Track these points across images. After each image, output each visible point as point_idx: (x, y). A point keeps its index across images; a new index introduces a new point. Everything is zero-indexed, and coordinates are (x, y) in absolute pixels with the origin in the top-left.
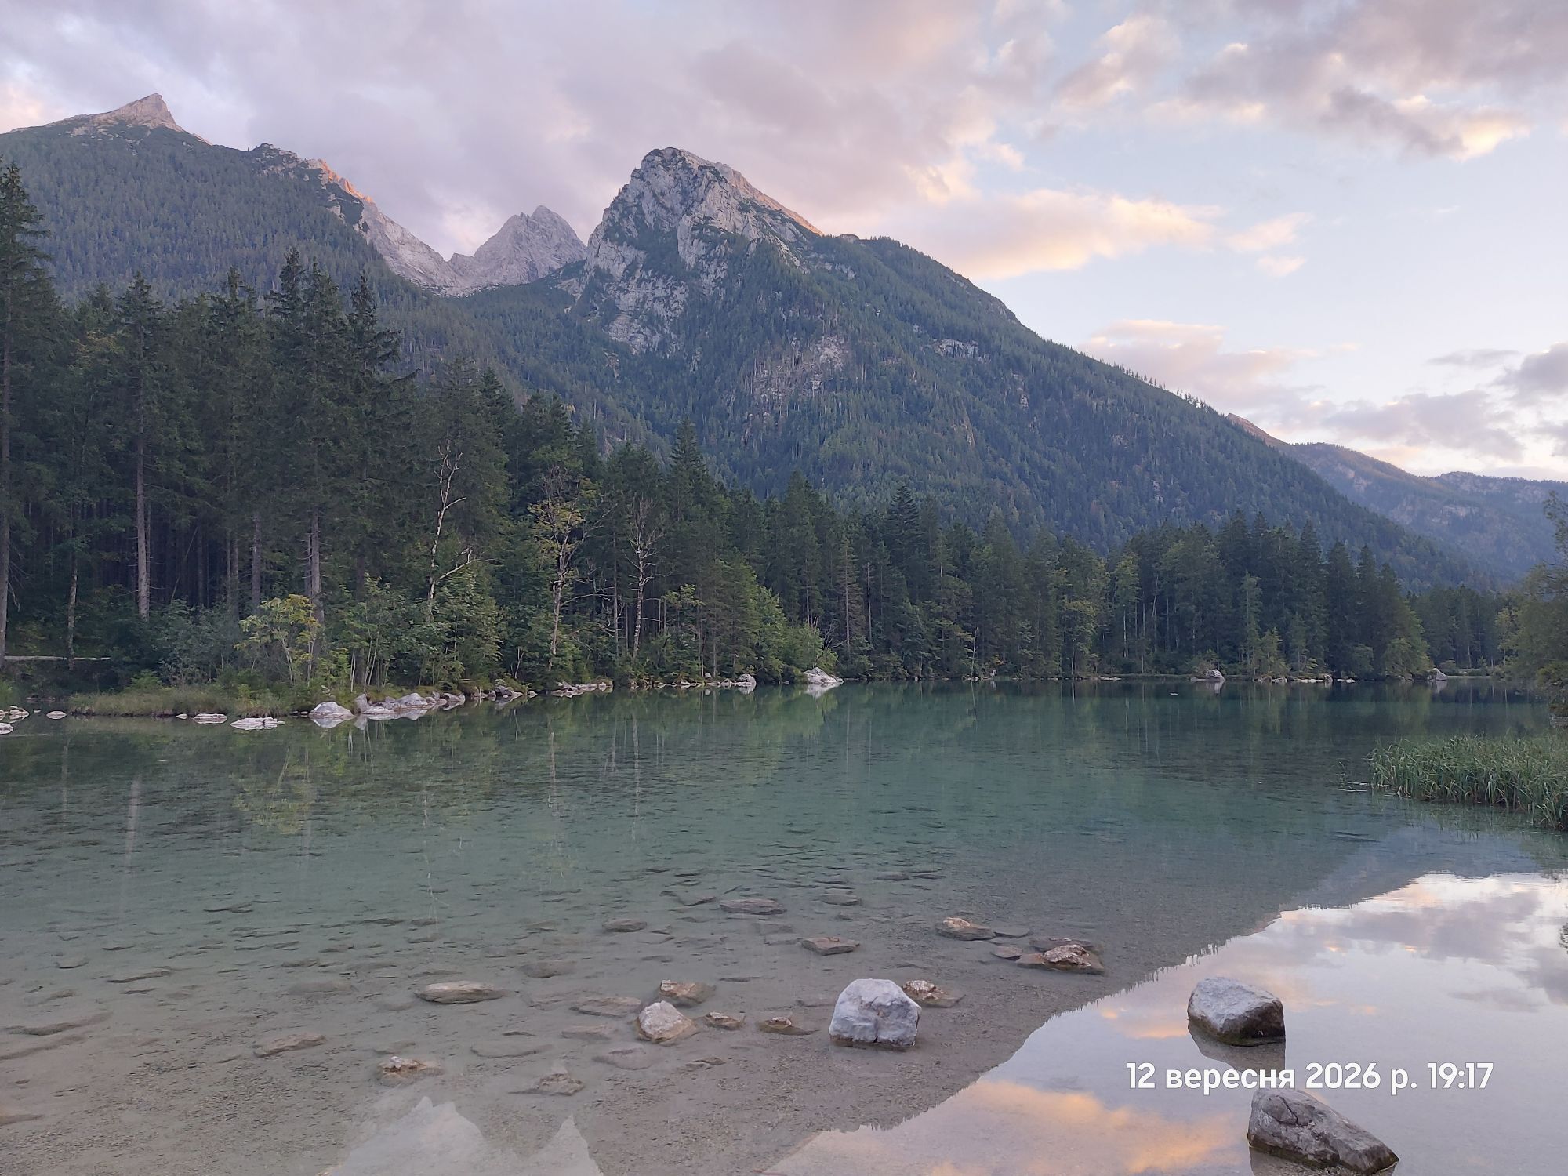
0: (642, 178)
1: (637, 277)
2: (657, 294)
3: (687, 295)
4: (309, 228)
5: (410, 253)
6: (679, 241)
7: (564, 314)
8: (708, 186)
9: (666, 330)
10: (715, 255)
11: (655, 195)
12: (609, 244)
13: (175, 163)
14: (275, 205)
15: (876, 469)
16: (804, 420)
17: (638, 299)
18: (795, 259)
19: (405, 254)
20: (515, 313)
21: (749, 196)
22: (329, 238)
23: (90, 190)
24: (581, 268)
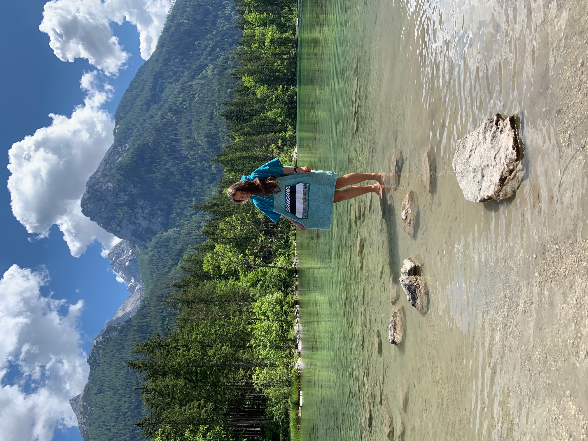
4: (120, 345)
5: (128, 308)
6: (119, 203)
7: (151, 249)
8: (95, 190)
9: (155, 208)
10: (124, 188)
11: (101, 212)
12: (121, 230)
13: (96, 394)
14: (111, 358)
15: (212, 123)
16: (191, 153)
17: (143, 219)
18: (124, 155)
19: (128, 309)
20: (150, 268)
21: (99, 174)
22: (123, 338)
23: (108, 424)
24: (131, 241)
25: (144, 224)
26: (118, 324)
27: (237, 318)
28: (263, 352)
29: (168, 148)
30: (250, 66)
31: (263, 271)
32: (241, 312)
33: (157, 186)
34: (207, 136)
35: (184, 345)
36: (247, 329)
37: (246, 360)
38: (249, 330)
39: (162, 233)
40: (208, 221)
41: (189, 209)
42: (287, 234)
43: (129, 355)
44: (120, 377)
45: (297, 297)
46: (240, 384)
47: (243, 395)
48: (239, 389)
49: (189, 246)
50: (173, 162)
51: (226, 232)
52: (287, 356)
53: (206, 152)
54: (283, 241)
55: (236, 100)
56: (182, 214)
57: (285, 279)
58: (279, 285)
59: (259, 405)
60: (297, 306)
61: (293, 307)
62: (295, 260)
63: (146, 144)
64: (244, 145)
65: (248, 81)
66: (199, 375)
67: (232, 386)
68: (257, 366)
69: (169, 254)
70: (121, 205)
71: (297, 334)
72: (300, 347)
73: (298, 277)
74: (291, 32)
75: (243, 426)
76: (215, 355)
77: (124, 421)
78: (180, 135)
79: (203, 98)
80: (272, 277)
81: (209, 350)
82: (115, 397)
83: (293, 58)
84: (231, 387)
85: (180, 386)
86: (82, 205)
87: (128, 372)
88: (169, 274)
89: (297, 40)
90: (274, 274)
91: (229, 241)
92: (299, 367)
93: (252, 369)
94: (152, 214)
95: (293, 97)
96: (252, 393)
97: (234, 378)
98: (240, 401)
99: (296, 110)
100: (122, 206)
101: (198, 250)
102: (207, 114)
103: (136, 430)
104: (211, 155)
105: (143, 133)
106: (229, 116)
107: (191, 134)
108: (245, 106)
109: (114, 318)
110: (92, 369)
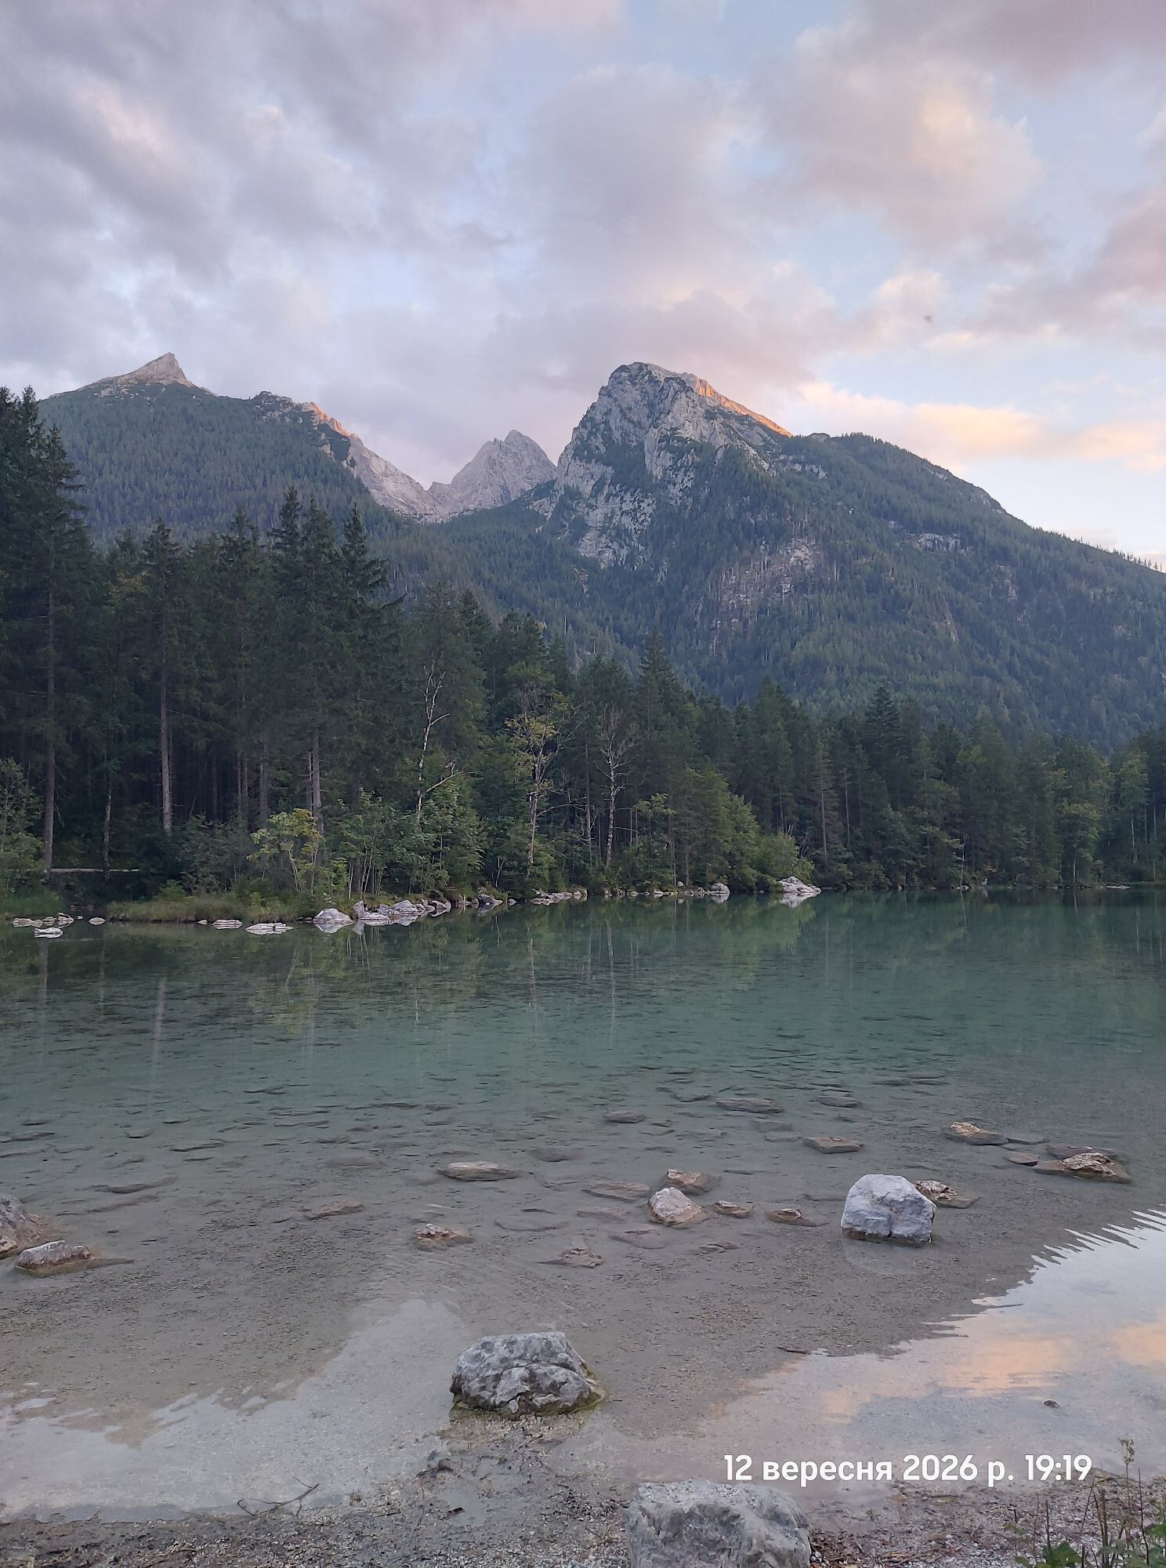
0: (609, 395)
1: (605, 493)
2: (625, 508)
3: (654, 507)
4: (302, 467)
5: (393, 484)
6: (646, 454)
8: (675, 397)
9: (635, 543)
10: (682, 465)
11: (622, 411)
12: (579, 462)
14: (272, 448)
18: (763, 462)
19: (389, 486)
20: (490, 536)
21: (715, 403)
22: (320, 475)
34: (817, 662)
44: (227, 471)
77: (123, 483)
82: (180, 459)
86: (637, 366)
110: (246, 403)
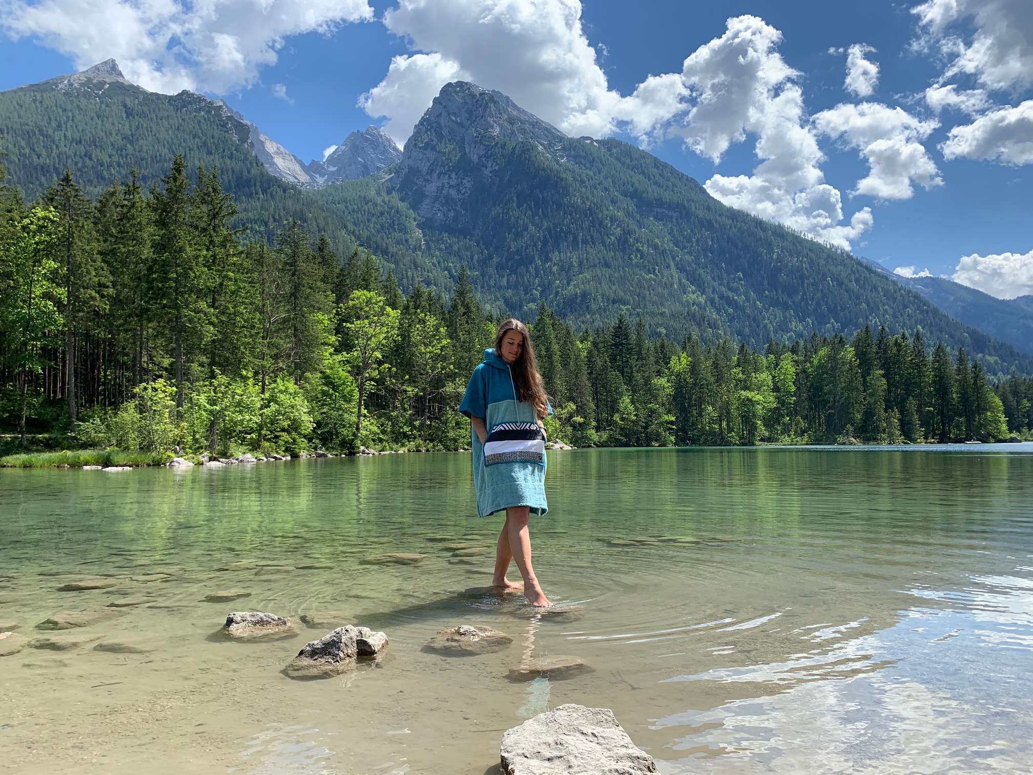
0: (440, 103)
1: (437, 172)
2: (452, 183)
3: (472, 183)
4: (214, 147)
5: (282, 160)
6: (466, 146)
7: (387, 200)
8: (486, 106)
9: (458, 208)
10: (492, 154)
11: (449, 114)
12: (418, 149)
13: (125, 106)
14: (191, 132)
15: (607, 302)
16: (555, 268)
17: (438, 187)
18: (548, 155)
19: (279, 161)
20: (354, 199)
21: (515, 113)
22: (227, 153)
23: (69, 126)
24: (399, 167)
25: (431, 188)
26: (252, 145)
27: (265, 350)
28: (203, 399)
29: (561, 229)
30: (706, 365)
31: (352, 396)
32: (276, 357)
33: (496, 211)
34: (584, 295)
35: (215, 258)
36: (245, 369)
37: (188, 369)
38: (244, 373)
39: (415, 220)
40: (440, 298)
41: (458, 266)
42: (420, 436)
43: (197, 162)
44: (156, 147)
45: (304, 457)
46: (145, 359)
47: (124, 366)
48: (135, 358)
49: (393, 266)
50: (539, 239)
51: (420, 329)
52: (197, 443)
53: (557, 293)
54: (406, 429)
55: (648, 343)
56: (450, 254)
57: (337, 434)
58: (327, 424)
59: (104, 395)
60: (289, 458)
61: (286, 450)
62: (372, 451)
63: (568, 192)
64: (572, 357)
65: (680, 362)
66: (160, 285)
67: (142, 343)
68: (177, 388)
69: (378, 231)
70: (462, 149)
71: (237, 459)
72: (214, 464)
73: (341, 458)
74: (767, 434)
75: (64, 366)
76: (198, 312)
77: (75, 154)
78: (584, 248)
79: (648, 287)
80: (341, 412)
81: (207, 303)
82: (119, 138)
83: (722, 438)
84: (138, 343)
85: (141, 253)
86: (460, 84)
87: (165, 160)
88: (344, 231)
89: (753, 444)
90: (346, 416)
91: (405, 335)
92: (175, 464)
93: (173, 381)
94: (448, 202)
95: (656, 440)
96: (128, 380)
97: (154, 348)
98: (112, 360)
99: (635, 446)
100: (460, 151)
101: (387, 281)
102: (622, 294)
103: (58, 174)
104: (552, 302)
105: (586, 187)
106: (620, 331)
107: (588, 268)
108: (638, 358)
109: (262, 138)
110: (171, 99)
